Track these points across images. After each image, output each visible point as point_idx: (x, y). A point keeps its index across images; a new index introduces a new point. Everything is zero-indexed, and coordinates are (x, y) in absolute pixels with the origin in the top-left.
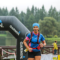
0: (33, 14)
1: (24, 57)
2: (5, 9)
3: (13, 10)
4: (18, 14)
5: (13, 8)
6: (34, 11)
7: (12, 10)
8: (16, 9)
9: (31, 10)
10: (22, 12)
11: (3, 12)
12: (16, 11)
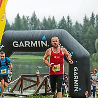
0: (93, 26)
1: (80, 89)
2: (52, 19)
4: (71, 26)
5: (63, 17)
6: (94, 21)
7: (62, 21)
8: (68, 18)
9: (89, 20)
10: (77, 23)
11: (49, 24)
12: (68, 22)
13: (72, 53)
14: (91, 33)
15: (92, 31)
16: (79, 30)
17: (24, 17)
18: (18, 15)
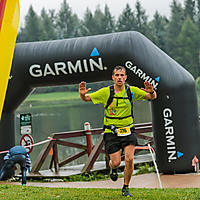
0: (192, 19)
2: (103, 12)
3: (127, 13)
4: (145, 23)
5: (128, 6)
6: (193, 9)
7: (125, 14)
8: (138, 7)
9: (183, 6)
10: (157, 16)
12: (138, 16)
13: (158, 79)
14: (188, 35)
15: (190, 31)
16: (162, 29)
17: (43, 12)
18: (31, 9)
